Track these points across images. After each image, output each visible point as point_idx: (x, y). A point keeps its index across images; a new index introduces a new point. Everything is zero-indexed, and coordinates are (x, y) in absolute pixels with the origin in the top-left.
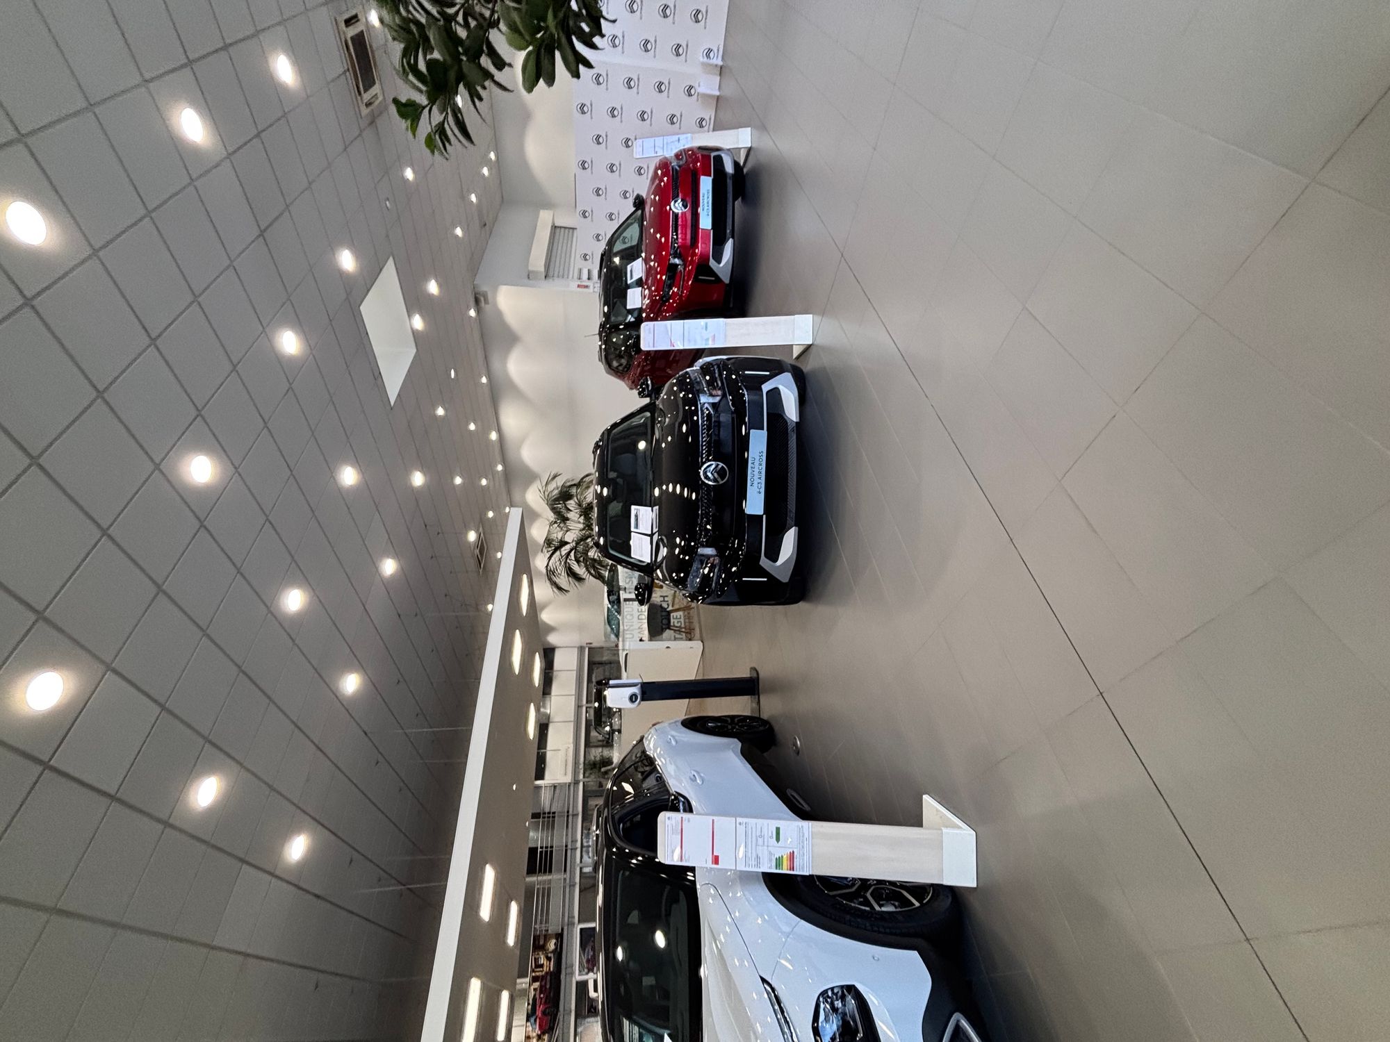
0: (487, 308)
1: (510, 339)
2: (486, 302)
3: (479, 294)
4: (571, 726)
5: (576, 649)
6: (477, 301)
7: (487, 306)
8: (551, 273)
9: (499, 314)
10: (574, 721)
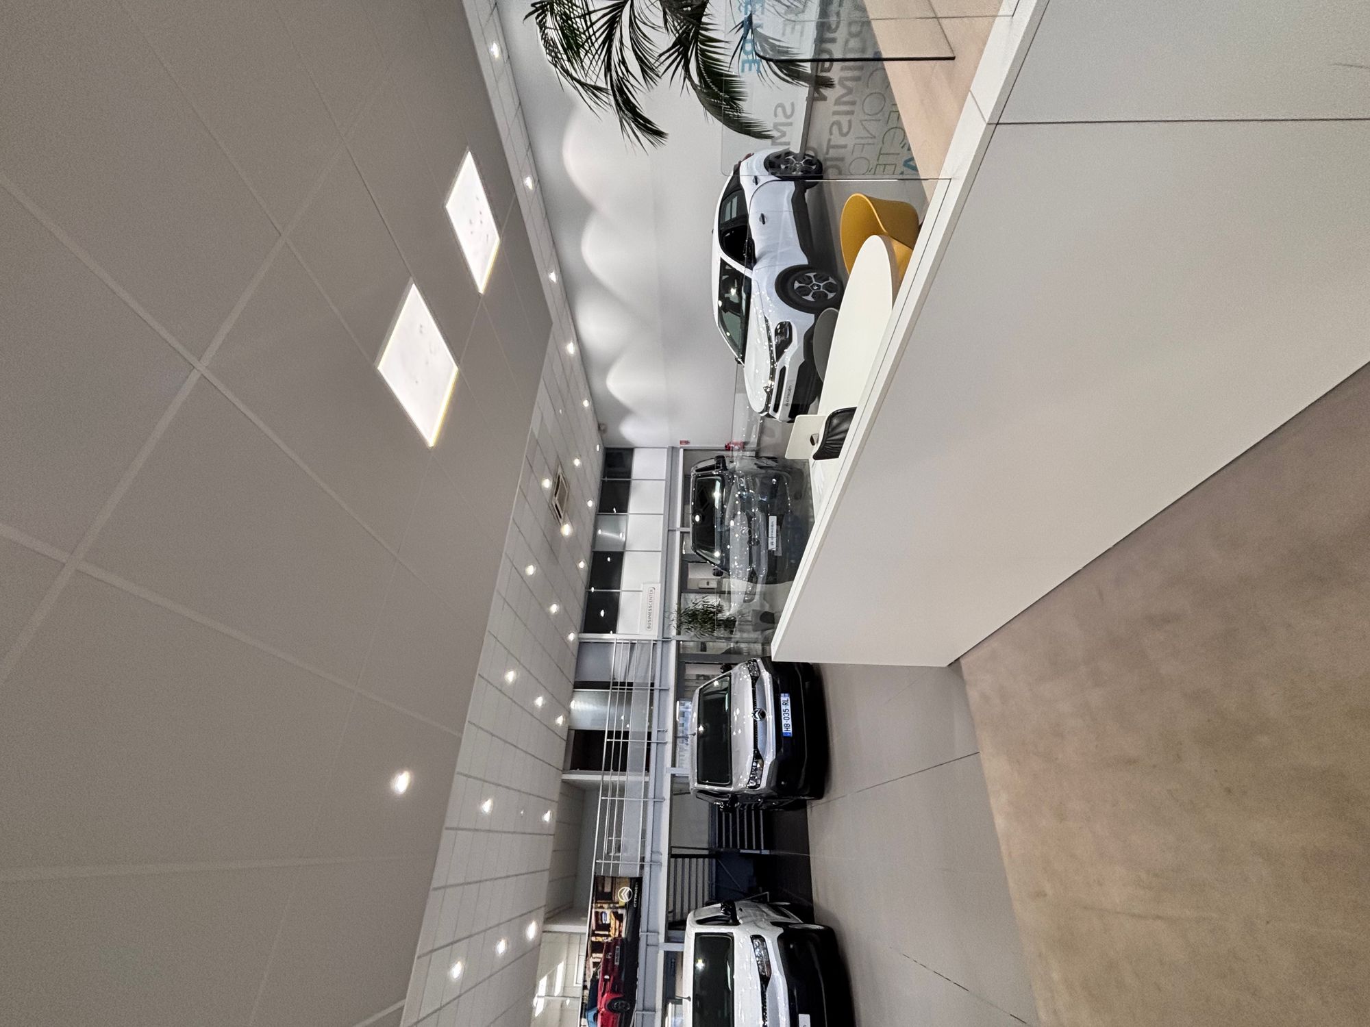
4: (658, 559)
5: (666, 450)
10: (662, 552)
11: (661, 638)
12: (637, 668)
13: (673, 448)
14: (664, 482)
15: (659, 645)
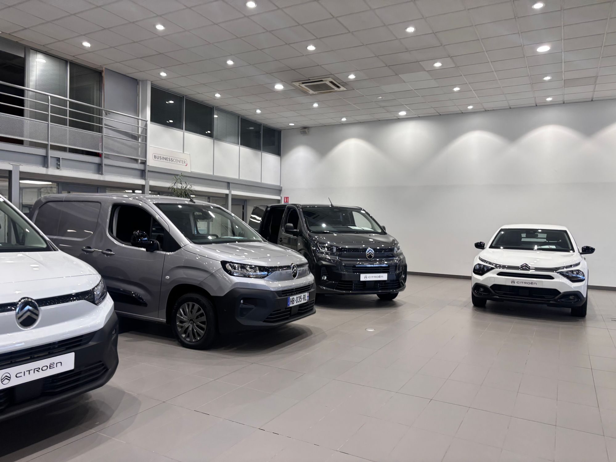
4: (207, 171)
5: (279, 185)
10: (213, 176)
15: (140, 167)
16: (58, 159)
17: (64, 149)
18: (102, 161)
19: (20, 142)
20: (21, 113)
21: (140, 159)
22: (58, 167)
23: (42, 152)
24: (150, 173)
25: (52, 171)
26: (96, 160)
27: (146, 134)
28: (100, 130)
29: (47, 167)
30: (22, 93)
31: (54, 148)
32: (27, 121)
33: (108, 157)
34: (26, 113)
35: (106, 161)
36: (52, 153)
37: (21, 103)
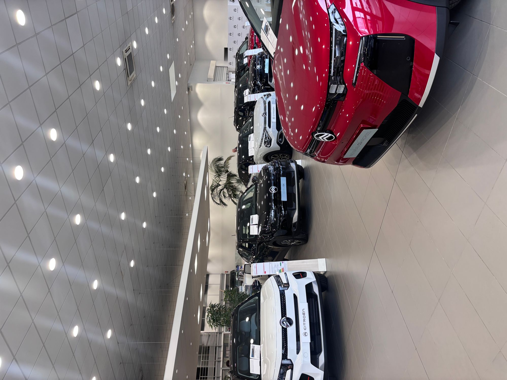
0: (192, 92)
1: (200, 104)
2: (192, 90)
3: (189, 87)
5: (220, 275)
6: (188, 89)
7: (192, 91)
8: (216, 79)
9: (196, 94)
11: (219, 332)
12: (211, 341)
13: (222, 274)
14: (219, 285)
15: (218, 334)
16: (218, 358)
17: (215, 356)
18: (218, 346)
19: (215, 368)
20: (207, 368)
21: (216, 334)
22: (220, 358)
23: (217, 362)
24: (220, 331)
25: (222, 359)
26: (217, 348)
27: (208, 332)
28: (209, 347)
29: (221, 361)
30: (202, 368)
31: (215, 359)
32: (209, 367)
33: (216, 344)
34: (207, 367)
35: (217, 345)
36: (217, 360)
37: (204, 368)
